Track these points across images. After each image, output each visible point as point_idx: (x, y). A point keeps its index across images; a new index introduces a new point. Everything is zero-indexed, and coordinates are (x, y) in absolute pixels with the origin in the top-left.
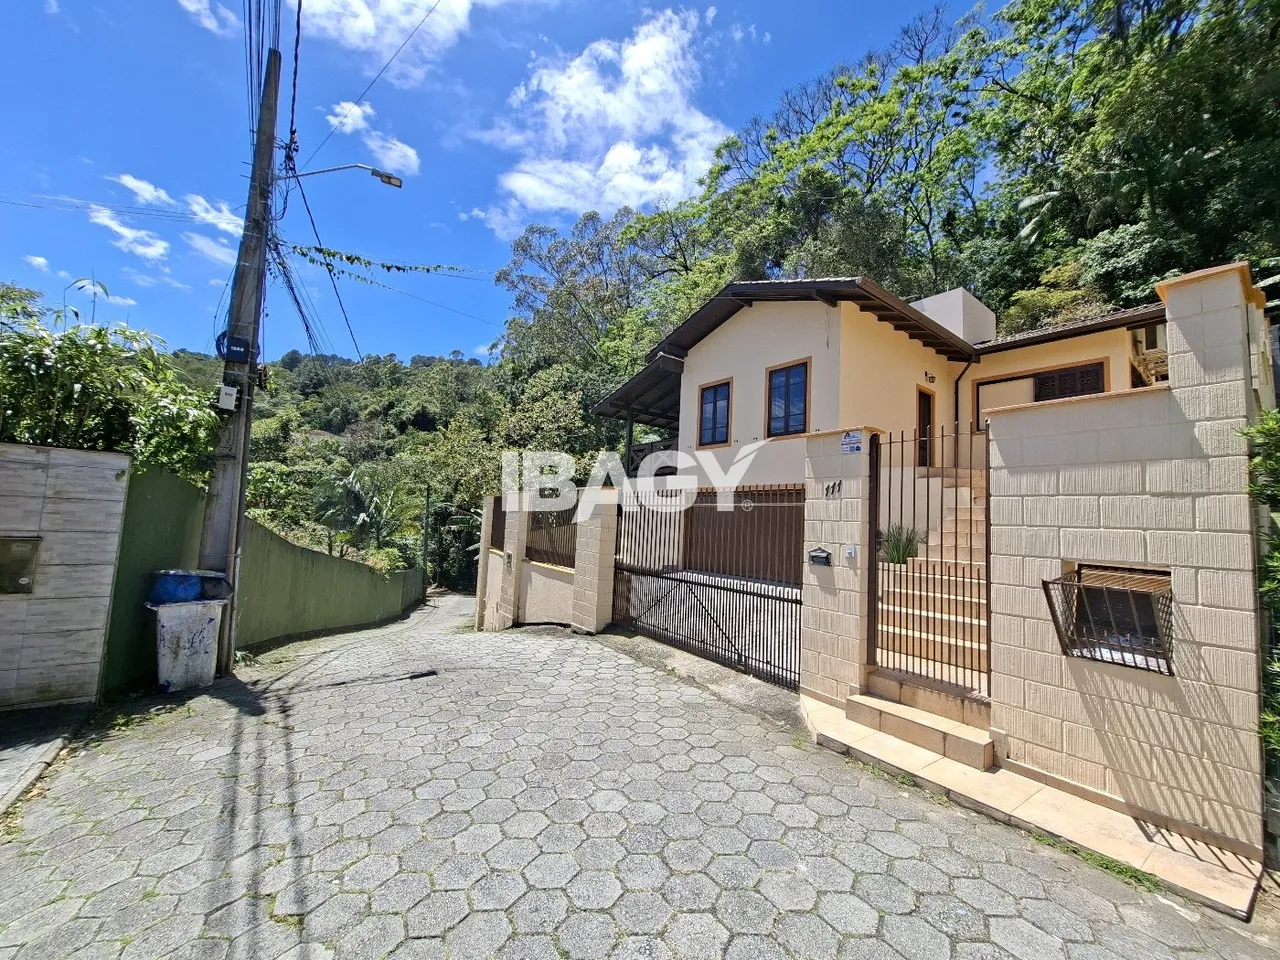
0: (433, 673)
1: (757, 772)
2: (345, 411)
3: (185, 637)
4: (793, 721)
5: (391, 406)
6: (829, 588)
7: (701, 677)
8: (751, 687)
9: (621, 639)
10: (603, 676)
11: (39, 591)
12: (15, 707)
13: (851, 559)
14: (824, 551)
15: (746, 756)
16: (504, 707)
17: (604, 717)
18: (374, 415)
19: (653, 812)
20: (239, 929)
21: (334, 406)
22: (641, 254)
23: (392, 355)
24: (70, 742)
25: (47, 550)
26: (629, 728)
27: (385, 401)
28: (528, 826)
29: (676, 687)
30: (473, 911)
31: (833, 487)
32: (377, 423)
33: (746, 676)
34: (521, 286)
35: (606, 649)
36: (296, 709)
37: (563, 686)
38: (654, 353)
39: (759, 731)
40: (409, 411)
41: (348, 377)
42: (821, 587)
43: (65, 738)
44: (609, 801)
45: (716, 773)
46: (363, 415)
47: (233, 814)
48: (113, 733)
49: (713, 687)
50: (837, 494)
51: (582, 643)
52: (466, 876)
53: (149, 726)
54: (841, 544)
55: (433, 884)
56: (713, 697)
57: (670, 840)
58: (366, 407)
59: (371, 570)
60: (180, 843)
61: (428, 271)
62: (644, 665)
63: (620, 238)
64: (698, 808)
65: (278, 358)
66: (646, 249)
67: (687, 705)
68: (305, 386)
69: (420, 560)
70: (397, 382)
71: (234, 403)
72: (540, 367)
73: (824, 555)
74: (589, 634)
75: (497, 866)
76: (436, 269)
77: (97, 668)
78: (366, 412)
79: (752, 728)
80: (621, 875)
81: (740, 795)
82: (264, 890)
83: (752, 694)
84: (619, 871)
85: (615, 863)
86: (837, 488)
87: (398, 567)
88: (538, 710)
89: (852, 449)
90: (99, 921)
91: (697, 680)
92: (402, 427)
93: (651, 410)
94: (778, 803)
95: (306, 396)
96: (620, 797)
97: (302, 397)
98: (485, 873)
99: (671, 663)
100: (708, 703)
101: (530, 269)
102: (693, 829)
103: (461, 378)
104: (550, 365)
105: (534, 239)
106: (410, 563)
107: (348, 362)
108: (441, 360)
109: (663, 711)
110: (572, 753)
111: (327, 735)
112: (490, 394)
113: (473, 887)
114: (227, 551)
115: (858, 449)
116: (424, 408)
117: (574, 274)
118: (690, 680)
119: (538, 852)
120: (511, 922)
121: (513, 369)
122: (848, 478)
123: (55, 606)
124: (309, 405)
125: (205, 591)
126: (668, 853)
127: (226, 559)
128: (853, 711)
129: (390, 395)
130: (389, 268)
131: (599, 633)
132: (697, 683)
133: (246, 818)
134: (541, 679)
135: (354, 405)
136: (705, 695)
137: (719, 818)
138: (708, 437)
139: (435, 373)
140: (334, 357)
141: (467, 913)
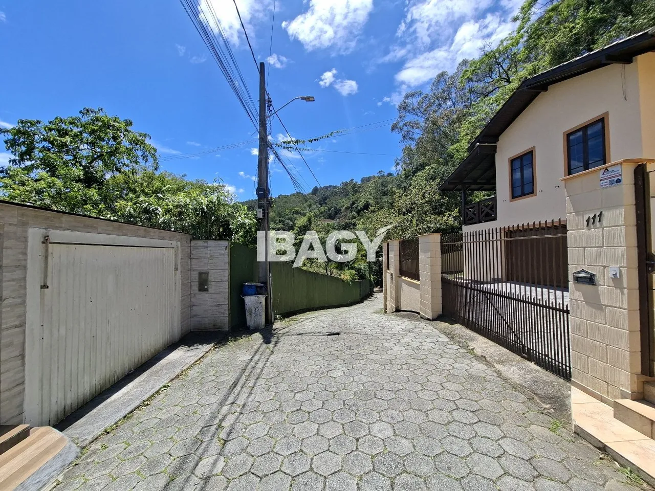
0: (338, 334)
1: (501, 442)
2: (335, 208)
3: (253, 309)
4: (560, 406)
5: (353, 203)
6: (595, 303)
7: (491, 357)
8: (530, 372)
9: (446, 325)
10: (423, 347)
11: (210, 290)
12: (209, 330)
13: (617, 280)
14: (587, 273)
15: (499, 426)
16: (359, 357)
17: (409, 374)
18: (347, 209)
19: (405, 446)
20: (207, 439)
21: (331, 207)
22: (476, 84)
23: (352, 180)
24: (216, 345)
25: (211, 276)
26: (421, 384)
27: (351, 202)
28: (329, 431)
29: (468, 362)
30: (280, 470)
31: (594, 218)
32: (348, 212)
33: (529, 362)
34: (405, 129)
35: (435, 330)
36: (280, 343)
37: (397, 349)
38: (473, 144)
39: (521, 408)
40: (361, 205)
41: (336, 194)
42: (586, 303)
43: (215, 343)
44: (382, 430)
45: (466, 433)
46: (343, 209)
47: (235, 387)
48: (228, 343)
49: (498, 366)
50: (598, 224)
51: (422, 324)
52: (288, 449)
53: (237, 343)
54: (605, 267)
55: (274, 448)
56: (494, 374)
57: (405, 471)
58: (344, 206)
59: (343, 280)
60: (215, 394)
61: (328, 137)
62: (454, 343)
63: (460, 81)
64: (437, 455)
65: (310, 191)
66: (478, 81)
67: (471, 376)
68: (320, 201)
69: (368, 275)
70: (356, 192)
71: (262, 215)
72: (419, 170)
73: (589, 276)
74: (428, 319)
75: (304, 450)
76: (331, 135)
77: (227, 319)
78: (344, 208)
79: (516, 404)
80: (361, 484)
81: (476, 456)
82: (223, 425)
83: (529, 377)
84: (361, 479)
85: (362, 473)
86: (597, 219)
87: (355, 279)
88: (375, 362)
89: (611, 183)
90: (179, 418)
91: (488, 359)
92: (358, 212)
93: (478, 181)
94: (506, 473)
95: (321, 205)
96: (391, 430)
97: (319, 206)
98: (297, 450)
99: (472, 345)
100: (488, 378)
101: (410, 118)
102: (425, 469)
103: (384, 185)
104: (424, 167)
105: (409, 101)
106: (362, 277)
107: (335, 187)
108: (374, 177)
109: (451, 376)
110: (377, 393)
111: (282, 358)
112: (394, 189)
113: (287, 456)
114: (266, 276)
115: (619, 181)
116: (367, 202)
117: (435, 111)
118: (482, 359)
119: (326, 449)
120: (291, 485)
121: (405, 174)
122: (610, 208)
123: (215, 296)
124: (323, 209)
125: (258, 291)
126: (398, 480)
127: (266, 279)
128: (622, 413)
129: (353, 198)
130: (311, 141)
131: (433, 320)
132: (487, 361)
133: (238, 388)
134: (387, 345)
135: (339, 206)
136: (489, 371)
137: (449, 468)
138: (518, 191)
139: (371, 184)
140: (330, 186)
141: (277, 470)
